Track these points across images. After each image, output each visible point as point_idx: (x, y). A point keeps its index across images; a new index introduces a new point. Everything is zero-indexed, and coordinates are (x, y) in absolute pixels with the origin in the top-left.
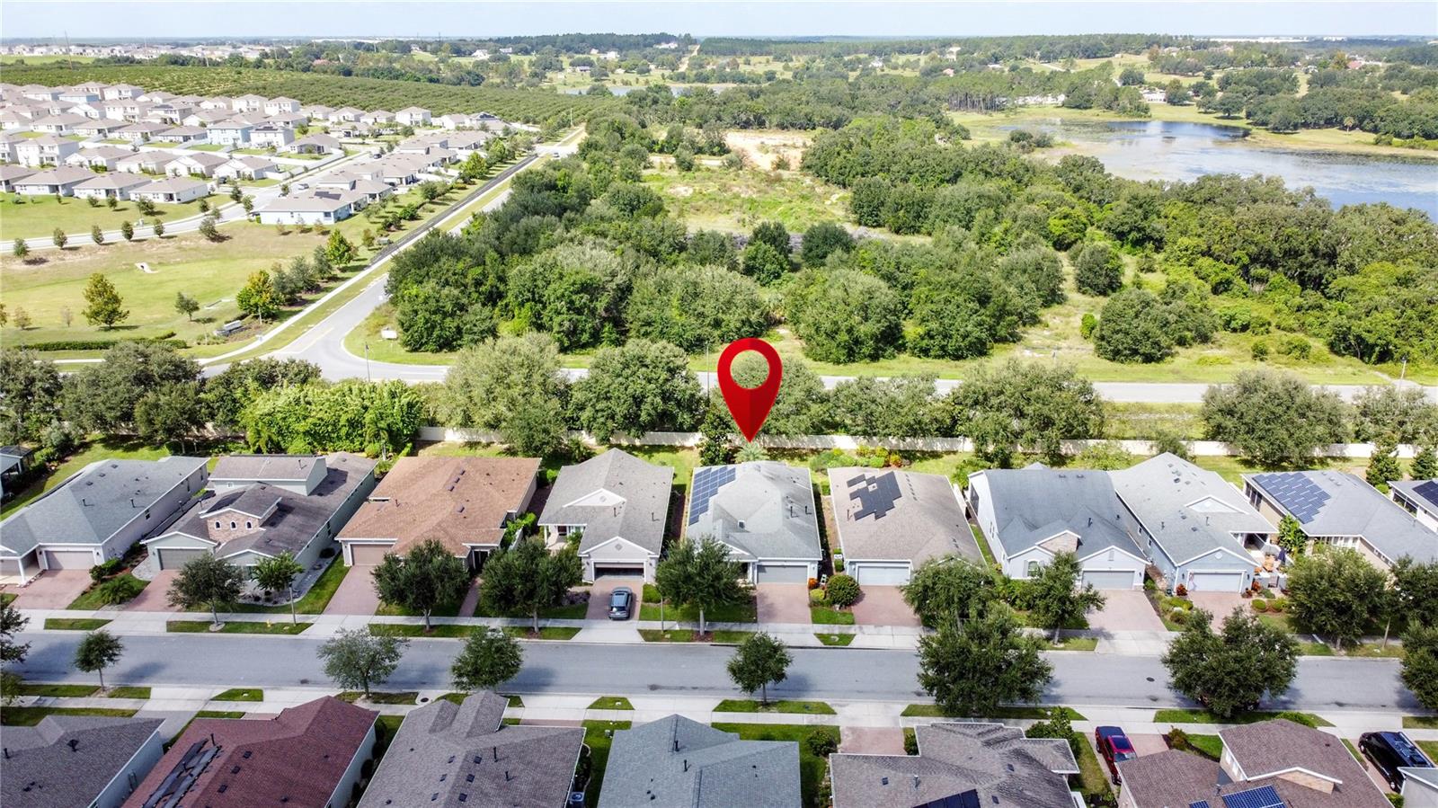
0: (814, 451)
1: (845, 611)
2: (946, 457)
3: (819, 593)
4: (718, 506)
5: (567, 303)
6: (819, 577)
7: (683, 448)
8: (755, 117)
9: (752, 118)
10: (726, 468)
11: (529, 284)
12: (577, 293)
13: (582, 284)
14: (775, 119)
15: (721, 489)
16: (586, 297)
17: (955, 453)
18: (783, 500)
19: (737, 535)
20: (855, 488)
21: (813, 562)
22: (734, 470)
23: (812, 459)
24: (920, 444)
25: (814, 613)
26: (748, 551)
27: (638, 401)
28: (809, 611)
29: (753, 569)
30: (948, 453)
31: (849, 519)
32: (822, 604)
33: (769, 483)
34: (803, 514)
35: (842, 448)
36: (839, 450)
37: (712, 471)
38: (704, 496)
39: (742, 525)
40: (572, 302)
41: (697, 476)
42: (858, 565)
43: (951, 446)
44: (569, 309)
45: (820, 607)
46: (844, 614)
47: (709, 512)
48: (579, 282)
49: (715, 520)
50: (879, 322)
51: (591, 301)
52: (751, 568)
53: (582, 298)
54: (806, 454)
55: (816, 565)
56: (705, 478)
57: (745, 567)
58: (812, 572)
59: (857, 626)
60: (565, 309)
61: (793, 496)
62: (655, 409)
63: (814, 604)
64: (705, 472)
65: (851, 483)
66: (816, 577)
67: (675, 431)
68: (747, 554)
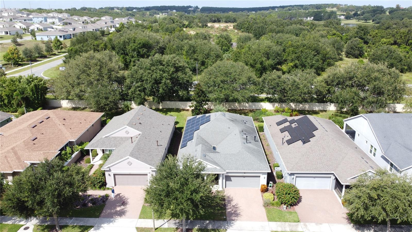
0: (251, 111)
1: (290, 210)
2: (321, 113)
3: (269, 196)
4: (199, 137)
5: (137, 53)
6: (268, 183)
7: (184, 110)
8: (217, 19)
9: (216, 19)
10: (205, 116)
11: (122, 46)
12: (142, 48)
13: (143, 44)
14: (224, 20)
15: (201, 127)
16: (145, 50)
17: (325, 111)
18: (240, 132)
19: (212, 155)
20: (282, 126)
21: (263, 173)
22: (210, 116)
23: (251, 114)
24: (307, 107)
25: (268, 212)
26: (218, 165)
27: (157, 82)
28: (263, 209)
29: (223, 179)
30: (322, 111)
31: (283, 144)
32: (273, 204)
33: (231, 123)
34: (253, 141)
35: (267, 109)
36: (265, 109)
37: (197, 117)
38: (191, 131)
39: (214, 148)
40: (139, 52)
41: (188, 121)
42: (296, 175)
43: (323, 108)
44: (138, 55)
45: (272, 207)
46: (291, 213)
47: (193, 140)
48: (142, 43)
49: (197, 145)
50: (274, 60)
51: (148, 52)
52: (221, 178)
53: (143, 50)
54: (247, 112)
55: (266, 176)
56: (193, 121)
57: (217, 178)
58: (263, 180)
59: (302, 223)
60: (136, 55)
61: (246, 131)
62: (167, 87)
63: (267, 205)
64: (193, 118)
65: (279, 124)
66: (265, 183)
67: (180, 101)
68: (218, 168)
